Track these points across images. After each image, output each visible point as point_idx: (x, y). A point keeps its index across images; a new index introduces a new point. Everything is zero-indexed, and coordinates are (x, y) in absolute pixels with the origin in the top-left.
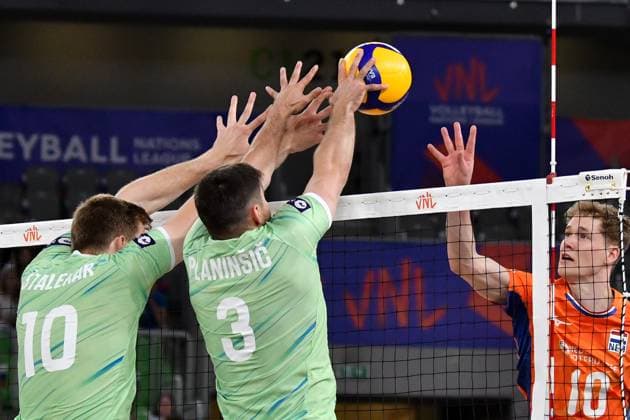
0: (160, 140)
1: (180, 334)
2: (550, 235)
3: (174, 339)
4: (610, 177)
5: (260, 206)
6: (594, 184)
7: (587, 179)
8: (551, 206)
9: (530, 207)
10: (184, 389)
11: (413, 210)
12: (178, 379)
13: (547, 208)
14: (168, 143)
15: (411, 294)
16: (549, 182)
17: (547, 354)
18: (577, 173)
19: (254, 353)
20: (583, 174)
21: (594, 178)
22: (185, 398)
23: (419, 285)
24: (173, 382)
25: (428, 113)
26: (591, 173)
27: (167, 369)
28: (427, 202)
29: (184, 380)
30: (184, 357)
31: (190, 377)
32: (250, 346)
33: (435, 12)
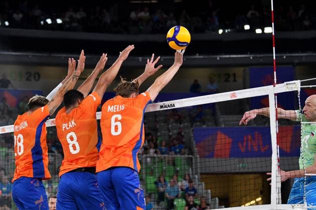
1: (190, 156)
2: (275, 104)
4: (295, 83)
6: (290, 86)
7: (287, 84)
8: (275, 94)
9: (268, 95)
10: (192, 172)
11: (229, 99)
13: (274, 95)
16: (274, 86)
17: (276, 144)
18: (283, 83)
20: (285, 83)
21: (289, 84)
24: (189, 170)
26: (288, 82)
27: (187, 167)
28: (234, 95)
29: (192, 170)
30: (192, 164)
33: (262, 60)
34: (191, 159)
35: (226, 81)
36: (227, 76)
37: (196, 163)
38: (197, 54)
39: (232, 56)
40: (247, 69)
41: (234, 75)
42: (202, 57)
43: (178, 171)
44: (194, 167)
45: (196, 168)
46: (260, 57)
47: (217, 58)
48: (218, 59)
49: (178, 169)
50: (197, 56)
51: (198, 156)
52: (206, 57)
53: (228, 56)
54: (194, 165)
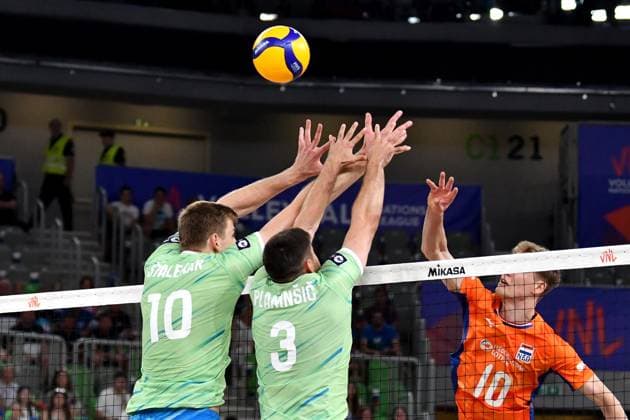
0: (395, 207)
1: (412, 359)
3: (406, 364)
5: (312, 260)
10: (415, 403)
11: (598, 263)
12: (410, 394)
14: (401, 209)
15: (595, 330)
19: (294, 365)
22: (415, 411)
23: (601, 322)
24: (407, 397)
25: (609, 186)
27: (402, 388)
28: (610, 257)
29: (415, 397)
30: (414, 378)
31: (419, 394)
32: (292, 359)
33: (612, 105)
34: (413, 366)
35: (514, 155)
36: (515, 143)
37: (426, 378)
38: (439, 80)
39: (532, 90)
40: (574, 126)
41: (536, 140)
42: (451, 88)
43: (375, 399)
44: (419, 388)
45: (425, 391)
46: (609, 95)
47: (491, 92)
48: (495, 95)
49: (376, 391)
50: (438, 86)
51: (432, 361)
52: (462, 89)
53: (522, 89)
54: (419, 382)
